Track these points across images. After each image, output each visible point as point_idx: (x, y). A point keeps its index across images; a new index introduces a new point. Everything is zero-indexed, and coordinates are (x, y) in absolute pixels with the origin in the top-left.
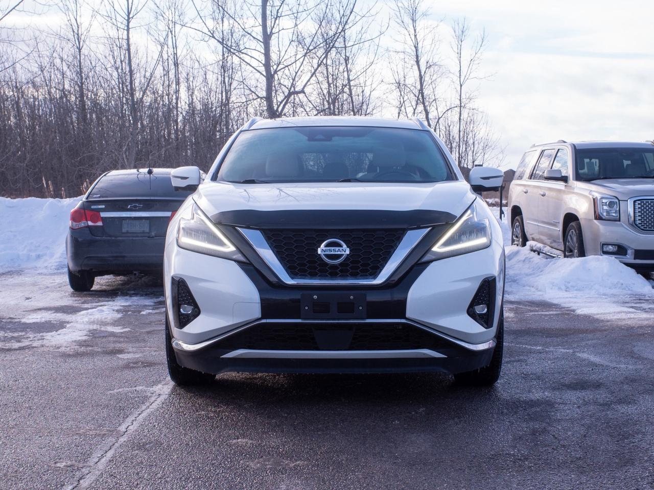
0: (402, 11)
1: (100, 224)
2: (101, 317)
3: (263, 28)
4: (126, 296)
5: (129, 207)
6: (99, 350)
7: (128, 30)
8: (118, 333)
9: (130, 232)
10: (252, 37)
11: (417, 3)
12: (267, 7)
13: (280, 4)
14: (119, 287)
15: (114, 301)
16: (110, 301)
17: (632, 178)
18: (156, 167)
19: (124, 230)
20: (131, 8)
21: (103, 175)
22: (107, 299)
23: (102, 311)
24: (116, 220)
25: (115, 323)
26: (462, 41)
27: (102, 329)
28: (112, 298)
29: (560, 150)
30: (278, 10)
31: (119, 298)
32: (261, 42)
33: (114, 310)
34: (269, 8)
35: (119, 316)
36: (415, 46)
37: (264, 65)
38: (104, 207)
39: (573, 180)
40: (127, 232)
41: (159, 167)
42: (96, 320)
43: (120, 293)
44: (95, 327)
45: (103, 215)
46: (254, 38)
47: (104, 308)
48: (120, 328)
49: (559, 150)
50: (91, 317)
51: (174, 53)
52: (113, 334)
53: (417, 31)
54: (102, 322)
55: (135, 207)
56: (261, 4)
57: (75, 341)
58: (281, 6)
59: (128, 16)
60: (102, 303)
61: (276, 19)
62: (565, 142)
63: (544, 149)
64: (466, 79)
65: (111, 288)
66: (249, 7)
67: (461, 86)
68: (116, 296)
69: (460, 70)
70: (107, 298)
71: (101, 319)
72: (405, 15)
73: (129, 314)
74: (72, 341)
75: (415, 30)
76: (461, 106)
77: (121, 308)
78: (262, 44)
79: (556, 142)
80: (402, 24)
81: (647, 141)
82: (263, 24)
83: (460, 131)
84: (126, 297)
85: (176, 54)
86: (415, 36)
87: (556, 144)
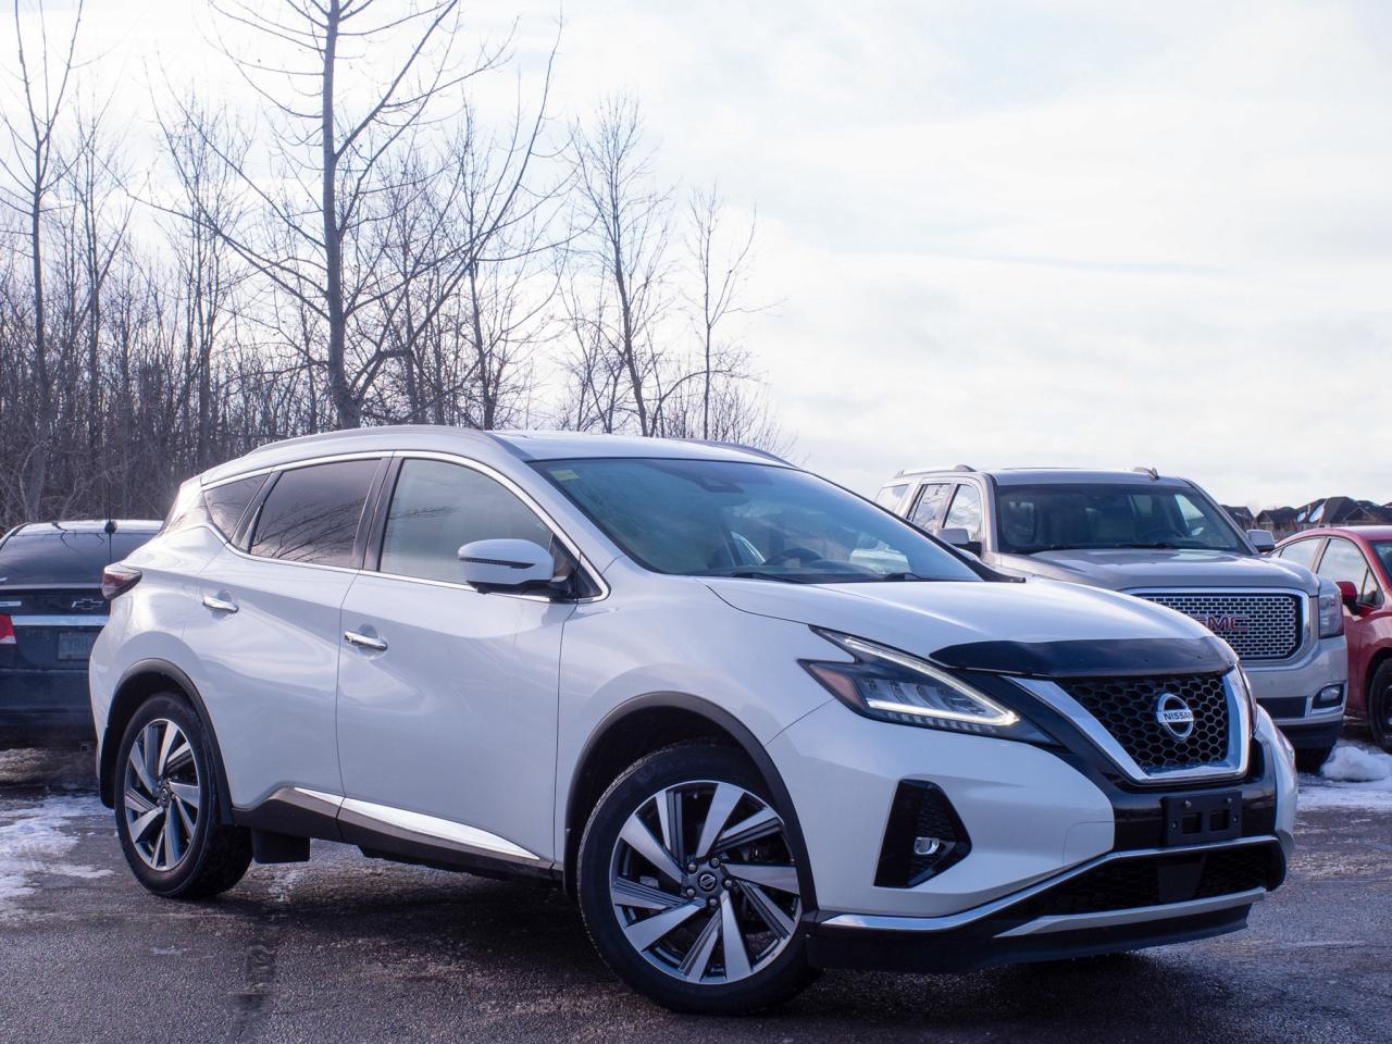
0: (589, 164)
1: (10, 640)
2: (38, 844)
3: (325, 215)
4: (65, 795)
5: (74, 605)
6: (71, 917)
7: (36, 216)
8: (92, 880)
9: (74, 657)
10: (302, 236)
11: (621, 147)
12: (337, 172)
13: (366, 167)
14: (37, 773)
15: (42, 806)
16: (34, 806)
17: (1113, 547)
18: (122, 518)
19: (61, 655)
20: (45, 169)
21: (10, 533)
22: (26, 802)
23: (30, 830)
24: (45, 632)
25: (74, 857)
26: (709, 232)
27: (53, 871)
28: (36, 800)
29: (962, 487)
30: (360, 180)
31: (51, 800)
32: (321, 245)
33: (54, 828)
34: (339, 174)
35: (72, 841)
36: (614, 242)
37: (326, 295)
38: (19, 603)
39: (993, 551)
40: (69, 659)
41: (128, 517)
42: (27, 850)
43: (47, 788)
44: (35, 866)
45: (17, 621)
46: (307, 236)
47: (32, 823)
48: (89, 868)
49: (959, 486)
50: (14, 843)
51: (90, 248)
52: (80, 883)
53: (620, 207)
54: (43, 855)
55: (87, 604)
56: (322, 166)
57: (11, 899)
58: (366, 171)
59: (38, 185)
60: (21, 812)
61: (355, 197)
62: (971, 470)
63: (925, 482)
64: (719, 312)
65: (19, 777)
66: (297, 170)
67: (709, 327)
68: (44, 796)
69: (707, 294)
70: (25, 799)
71: (38, 849)
72: (596, 172)
73: (91, 838)
74: (5, 899)
75: (615, 207)
76: (708, 372)
77: (67, 822)
78: (323, 250)
79: (951, 469)
80: (587, 192)
81: (1137, 469)
82: (325, 208)
83: (706, 424)
84: (66, 798)
85: (95, 250)
86: (616, 218)
87: (950, 474)
